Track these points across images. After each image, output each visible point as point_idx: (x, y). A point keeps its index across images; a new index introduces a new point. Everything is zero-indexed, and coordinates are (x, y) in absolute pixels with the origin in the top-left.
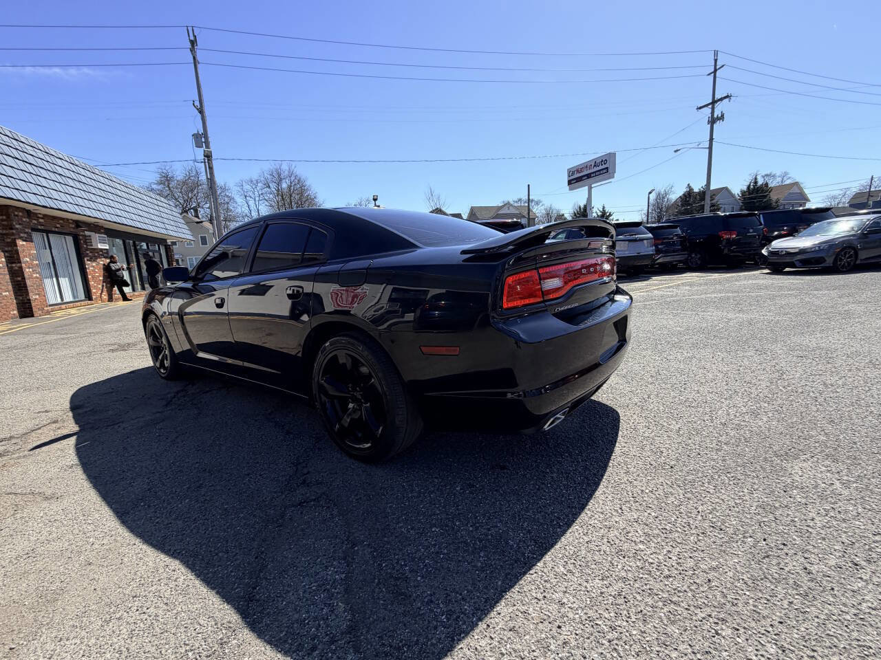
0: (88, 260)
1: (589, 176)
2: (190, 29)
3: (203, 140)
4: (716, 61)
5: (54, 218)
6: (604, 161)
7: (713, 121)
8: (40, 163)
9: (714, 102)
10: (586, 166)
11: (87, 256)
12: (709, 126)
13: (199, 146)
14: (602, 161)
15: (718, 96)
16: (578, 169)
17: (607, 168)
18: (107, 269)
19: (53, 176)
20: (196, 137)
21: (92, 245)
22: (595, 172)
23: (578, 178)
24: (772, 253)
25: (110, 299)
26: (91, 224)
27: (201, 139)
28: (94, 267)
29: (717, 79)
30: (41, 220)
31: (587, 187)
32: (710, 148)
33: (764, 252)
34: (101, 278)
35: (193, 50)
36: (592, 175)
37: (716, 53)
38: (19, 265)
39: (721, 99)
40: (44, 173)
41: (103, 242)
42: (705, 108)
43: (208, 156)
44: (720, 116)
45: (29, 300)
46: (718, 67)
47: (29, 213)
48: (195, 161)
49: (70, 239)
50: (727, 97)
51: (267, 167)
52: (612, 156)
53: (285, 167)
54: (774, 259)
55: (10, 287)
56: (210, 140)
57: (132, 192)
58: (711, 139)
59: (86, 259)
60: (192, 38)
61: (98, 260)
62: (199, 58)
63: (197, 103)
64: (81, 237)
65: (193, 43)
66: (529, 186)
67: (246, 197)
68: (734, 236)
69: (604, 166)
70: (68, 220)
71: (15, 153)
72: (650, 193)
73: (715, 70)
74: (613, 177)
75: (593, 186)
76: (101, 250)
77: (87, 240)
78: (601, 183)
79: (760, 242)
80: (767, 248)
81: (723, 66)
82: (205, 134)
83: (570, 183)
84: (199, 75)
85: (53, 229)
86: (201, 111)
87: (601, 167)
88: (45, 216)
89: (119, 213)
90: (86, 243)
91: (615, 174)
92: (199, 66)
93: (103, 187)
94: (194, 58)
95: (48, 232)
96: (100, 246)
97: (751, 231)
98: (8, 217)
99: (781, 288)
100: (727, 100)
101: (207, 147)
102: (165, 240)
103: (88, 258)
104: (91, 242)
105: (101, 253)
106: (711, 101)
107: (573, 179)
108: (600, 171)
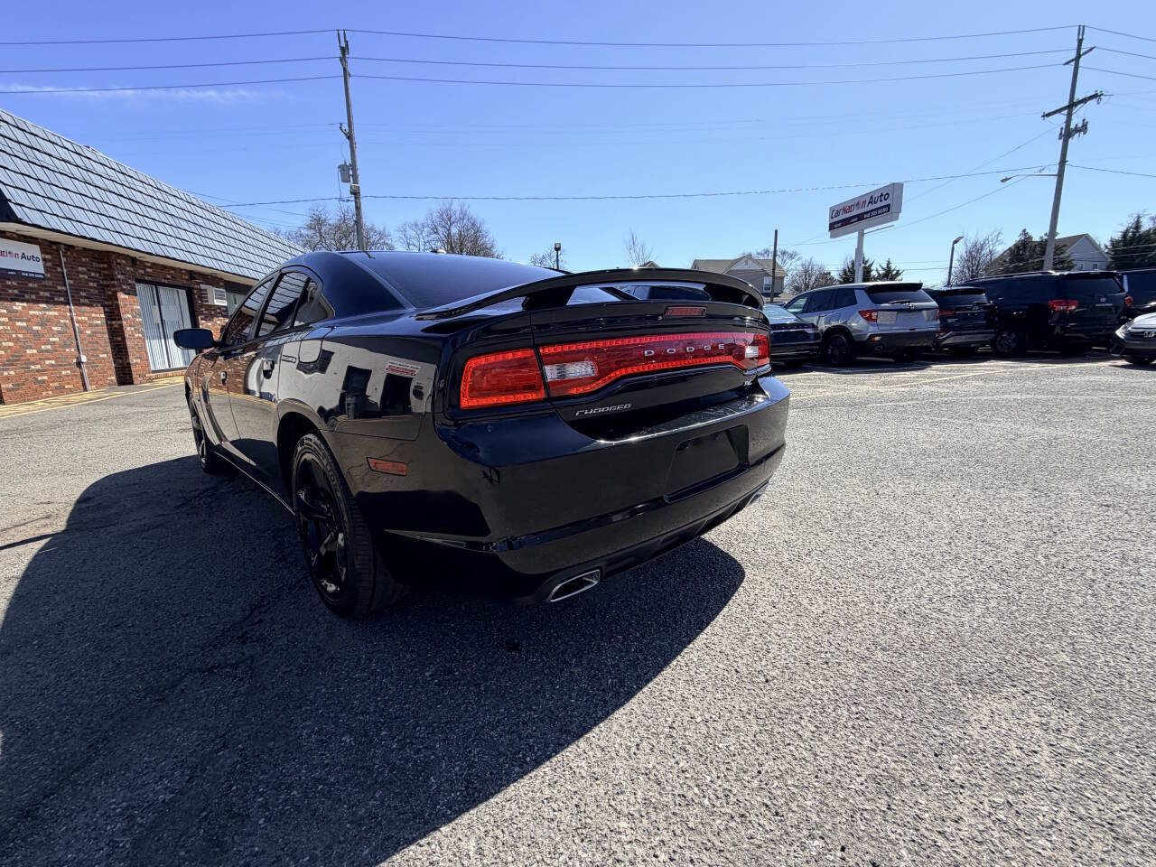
0: (202, 319)
1: (860, 217)
2: (341, 33)
3: (351, 172)
4: (1080, 42)
5: (164, 267)
6: (884, 195)
7: (1067, 134)
8: (149, 201)
9: (1072, 105)
10: (858, 203)
11: (200, 314)
12: (1062, 141)
13: (345, 180)
14: (882, 195)
15: (1079, 96)
16: (846, 208)
17: (888, 206)
19: (163, 217)
20: (343, 168)
21: (207, 301)
22: (870, 212)
23: (845, 220)
24: (1131, 335)
26: (207, 275)
27: (349, 172)
28: (209, 327)
29: (1080, 70)
30: (149, 270)
31: (856, 235)
32: (1060, 175)
33: (1120, 333)
35: (343, 60)
36: (865, 216)
37: (1081, 30)
38: (119, 322)
39: (1084, 101)
40: (153, 214)
41: (220, 297)
42: (1057, 115)
43: (356, 193)
44: (1080, 125)
45: (129, 364)
46: (1083, 52)
47: (134, 260)
49: (183, 293)
50: (1095, 96)
51: (436, 207)
52: (896, 189)
53: (456, 207)
54: (1136, 344)
55: (109, 348)
56: (358, 172)
57: (260, 237)
58: (1063, 162)
59: (199, 318)
60: (343, 45)
61: (215, 319)
62: (350, 70)
63: (345, 127)
64: (195, 291)
65: (344, 50)
66: (776, 232)
67: (409, 244)
68: (1073, 307)
69: (884, 203)
70: (181, 270)
71: (121, 190)
72: (956, 242)
73: (1079, 56)
74: (897, 219)
75: (865, 231)
76: (219, 307)
77: (202, 295)
78: (880, 227)
79: (1119, 318)
80: (1125, 328)
81: (1091, 49)
82: (353, 166)
83: (832, 227)
84: (350, 91)
85: (163, 281)
86: (350, 137)
87: (879, 204)
88: (154, 265)
89: (241, 262)
90: (201, 298)
91: (900, 214)
92: (350, 80)
93: (224, 230)
94: (345, 70)
95: (157, 284)
96: (217, 302)
97: (1103, 300)
98: (110, 267)
99: (1133, 390)
100: (1095, 101)
101: (356, 181)
103: (203, 317)
104: (207, 298)
105: (218, 311)
106: (1067, 104)
107: (838, 222)
108: (877, 209)
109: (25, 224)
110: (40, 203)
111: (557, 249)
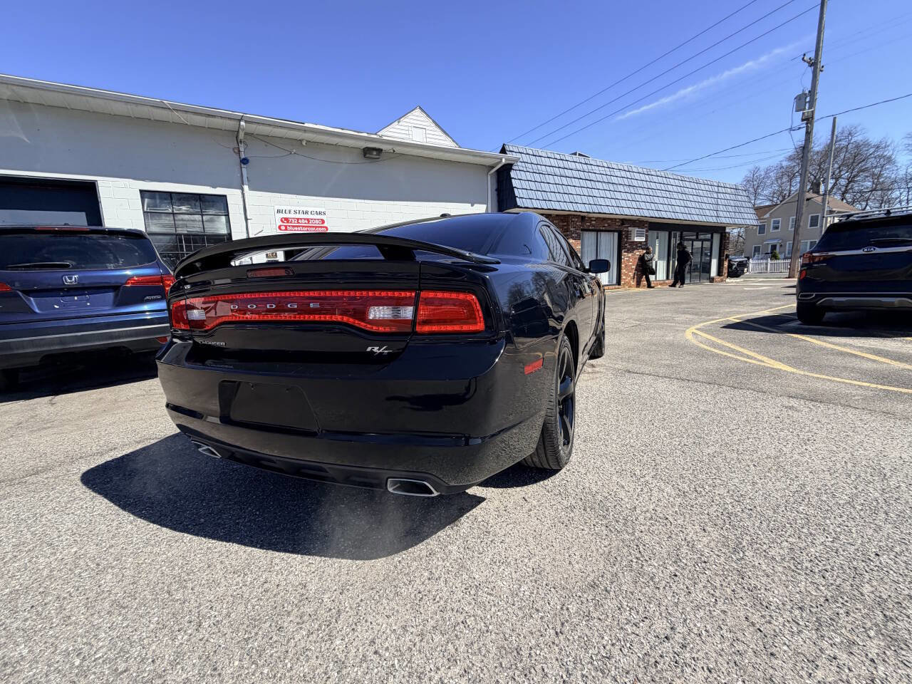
0: (626, 252)
3: (808, 99)
5: (604, 219)
13: (800, 109)
18: (642, 258)
19: (606, 186)
20: (800, 98)
21: (630, 239)
25: (638, 285)
27: (806, 99)
28: (629, 257)
30: (593, 222)
34: (634, 267)
41: (639, 235)
43: (809, 118)
47: (583, 218)
48: (791, 129)
49: (616, 234)
56: (817, 96)
59: (623, 251)
61: (635, 251)
64: (624, 233)
70: (616, 219)
71: (582, 175)
76: (639, 243)
77: (628, 235)
82: (812, 92)
85: (601, 228)
86: (814, 64)
88: (597, 218)
89: (661, 207)
90: (627, 237)
93: (653, 186)
95: (597, 231)
96: (637, 239)
98: (568, 225)
101: (811, 106)
102: (724, 228)
103: (627, 250)
104: (631, 236)
105: (638, 245)
109: (521, 207)
110: (532, 194)
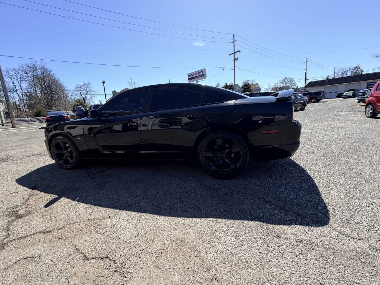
1: (196, 77)
4: (234, 38)
7: (235, 60)
9: (234, 53)
10: (195, 73)
12: (233, 61)
14: (201, 71)
15: (235, 51)
16: (192, 74)
17: (203, 74)
22: (199, 76)
23: (192, 78)
29: (235, 45)
32: (234, 69)
37: (234, 35)
39: (237, 52)
42: (232, 55)
44: (236, 58)
46: (235, 40)
50: (238, 51)
52: (205, 70)
58: (234, 66)
66: (169, 80)
67: (11, 78)
72: (217, 85)
73: (234, 41)
74: (206, 78)
75: (198, 81)
78: (202, 80)
81: (236, 40)
87: (201, 74)
100: (238, 53)
106: (233, 52)
107: (190, 78)
108: (201, 75)
111: (104, 83)
